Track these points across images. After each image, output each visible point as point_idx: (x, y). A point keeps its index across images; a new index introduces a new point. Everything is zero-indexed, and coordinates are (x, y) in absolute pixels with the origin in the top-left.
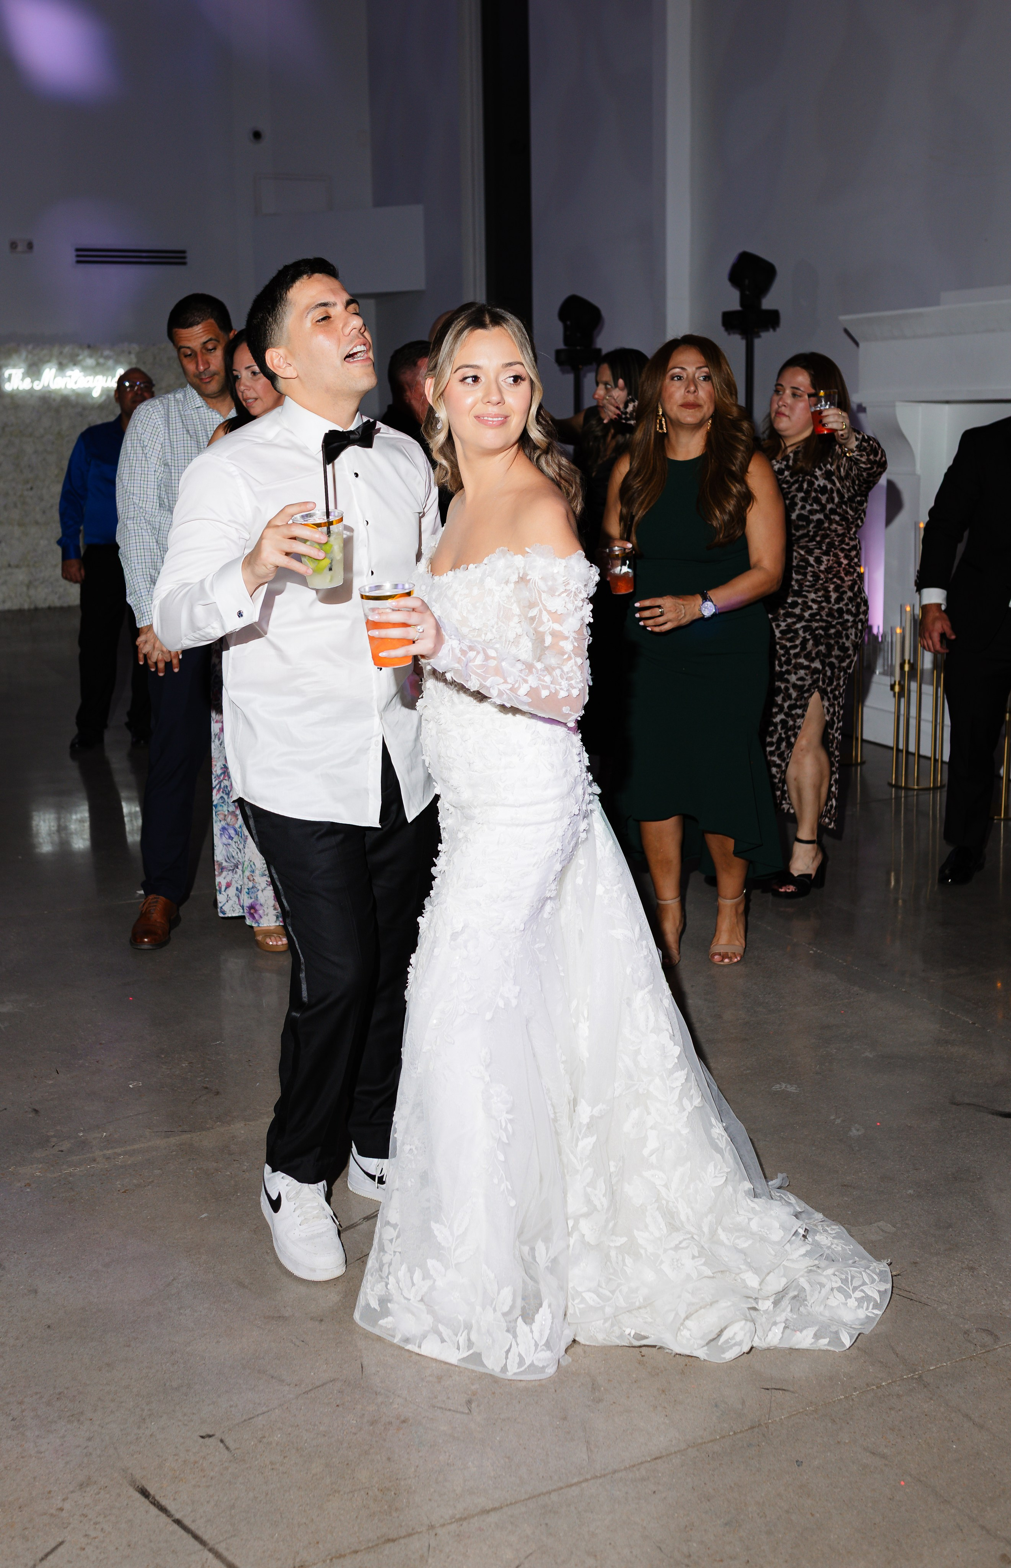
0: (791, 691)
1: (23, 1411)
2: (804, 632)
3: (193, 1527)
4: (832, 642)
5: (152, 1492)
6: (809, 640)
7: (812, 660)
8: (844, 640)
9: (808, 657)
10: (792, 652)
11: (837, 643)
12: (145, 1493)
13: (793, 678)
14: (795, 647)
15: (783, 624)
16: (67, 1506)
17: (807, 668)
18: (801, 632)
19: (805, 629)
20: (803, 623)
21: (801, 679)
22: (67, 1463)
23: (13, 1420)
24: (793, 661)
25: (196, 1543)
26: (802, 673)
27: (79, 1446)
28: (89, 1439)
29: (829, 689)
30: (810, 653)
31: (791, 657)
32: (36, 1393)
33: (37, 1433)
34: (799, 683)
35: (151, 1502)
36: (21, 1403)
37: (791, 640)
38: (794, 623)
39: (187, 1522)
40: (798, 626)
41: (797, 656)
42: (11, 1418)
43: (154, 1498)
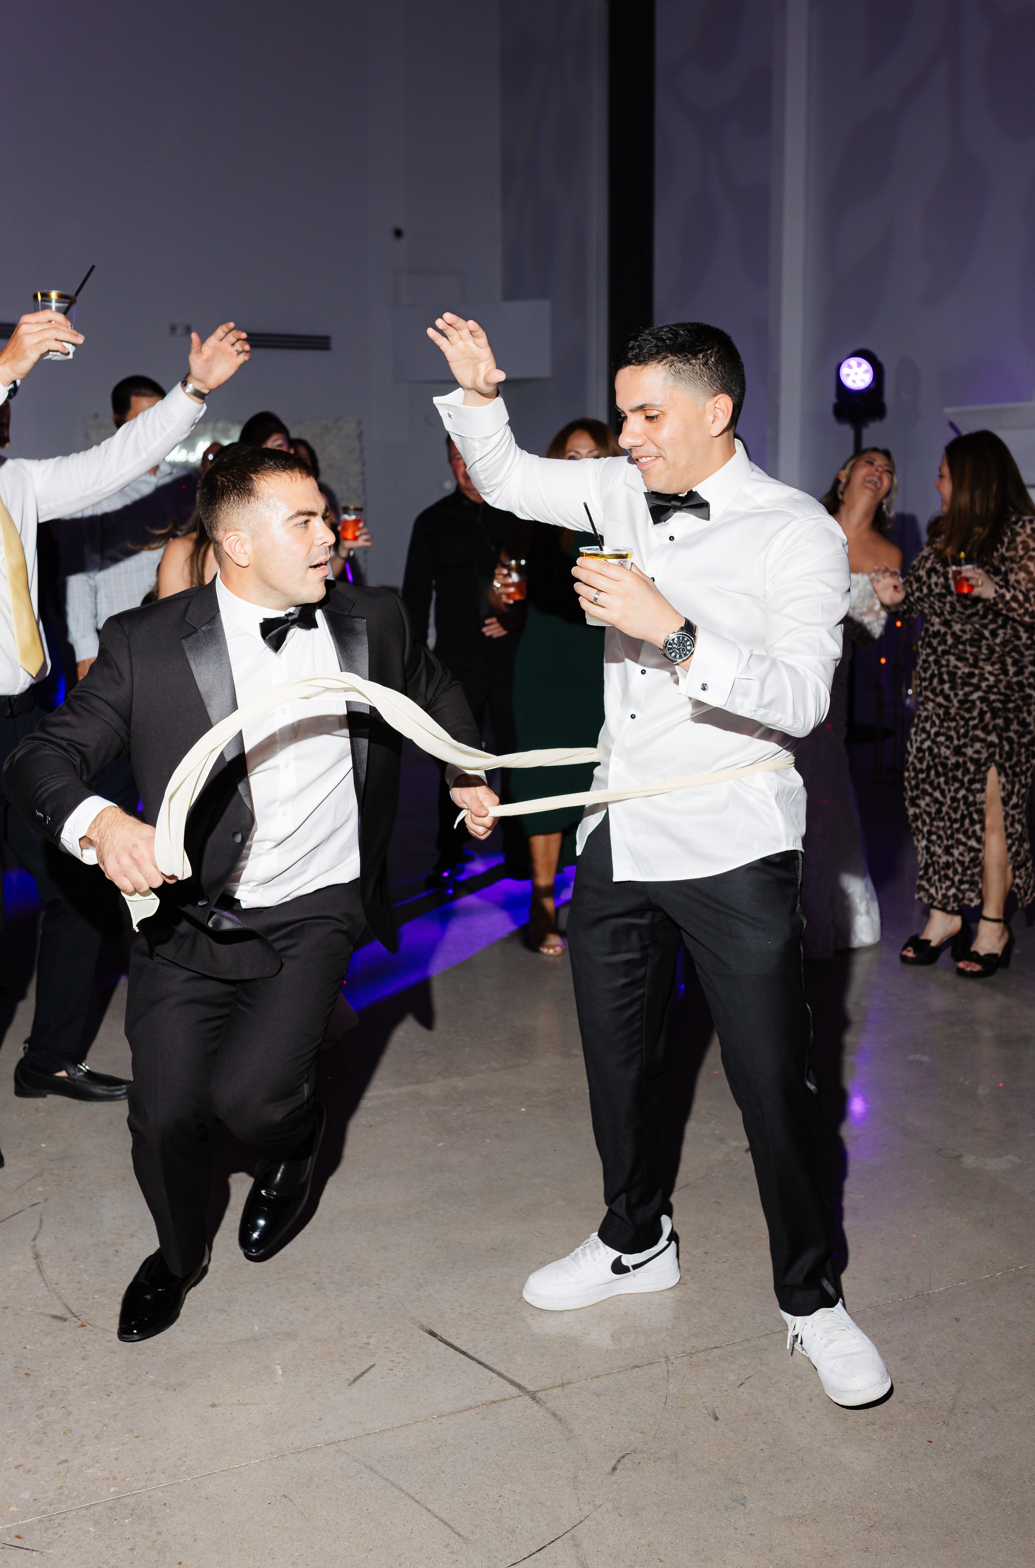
0: (969, 765)
1: (321, 1278)
2: (982, 703)
3: (476, 1356)
4: (1011, 716)
5: (438, 1333)
6: (986, 712)
7: (989, 733)
8: (1025, 715)
9: (985, 729)
10: (971, 723)
11: (1017, 717)
12: (433, 1334)
13: (969, 751)
14: (973, 718)
15: (961, 693)
16: (371, 1341)
17: (983, 741)
18: (978, 703)
19: (982, 699)
20: (980, 694)
21: (977, 752)
22: (365, 1313)
23: (314, 1284)
24: (971, 734)
25: (481, 1367)
26: (978, 745)
27: (372, 1302)
28: (380, 1298)
29: (1007, 765)
30: (987, 725)
31: (970, 728)
32: (329, 1266)
33: (336, 1293)
34: (976, 756)
35: (439, 1340)
36: (318, 1273)
37: (969, 710)
38: (971, 693)
39: (471, 1353)
40: (975, 696)
41: (975, 727)
42: (312, 1283)
43: (441, 1337)
